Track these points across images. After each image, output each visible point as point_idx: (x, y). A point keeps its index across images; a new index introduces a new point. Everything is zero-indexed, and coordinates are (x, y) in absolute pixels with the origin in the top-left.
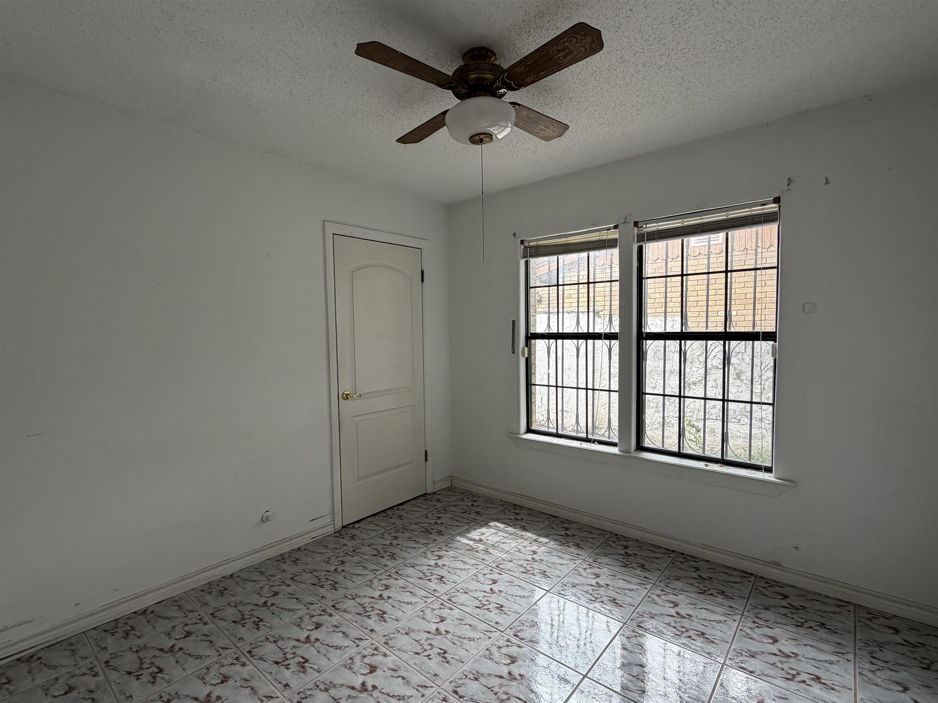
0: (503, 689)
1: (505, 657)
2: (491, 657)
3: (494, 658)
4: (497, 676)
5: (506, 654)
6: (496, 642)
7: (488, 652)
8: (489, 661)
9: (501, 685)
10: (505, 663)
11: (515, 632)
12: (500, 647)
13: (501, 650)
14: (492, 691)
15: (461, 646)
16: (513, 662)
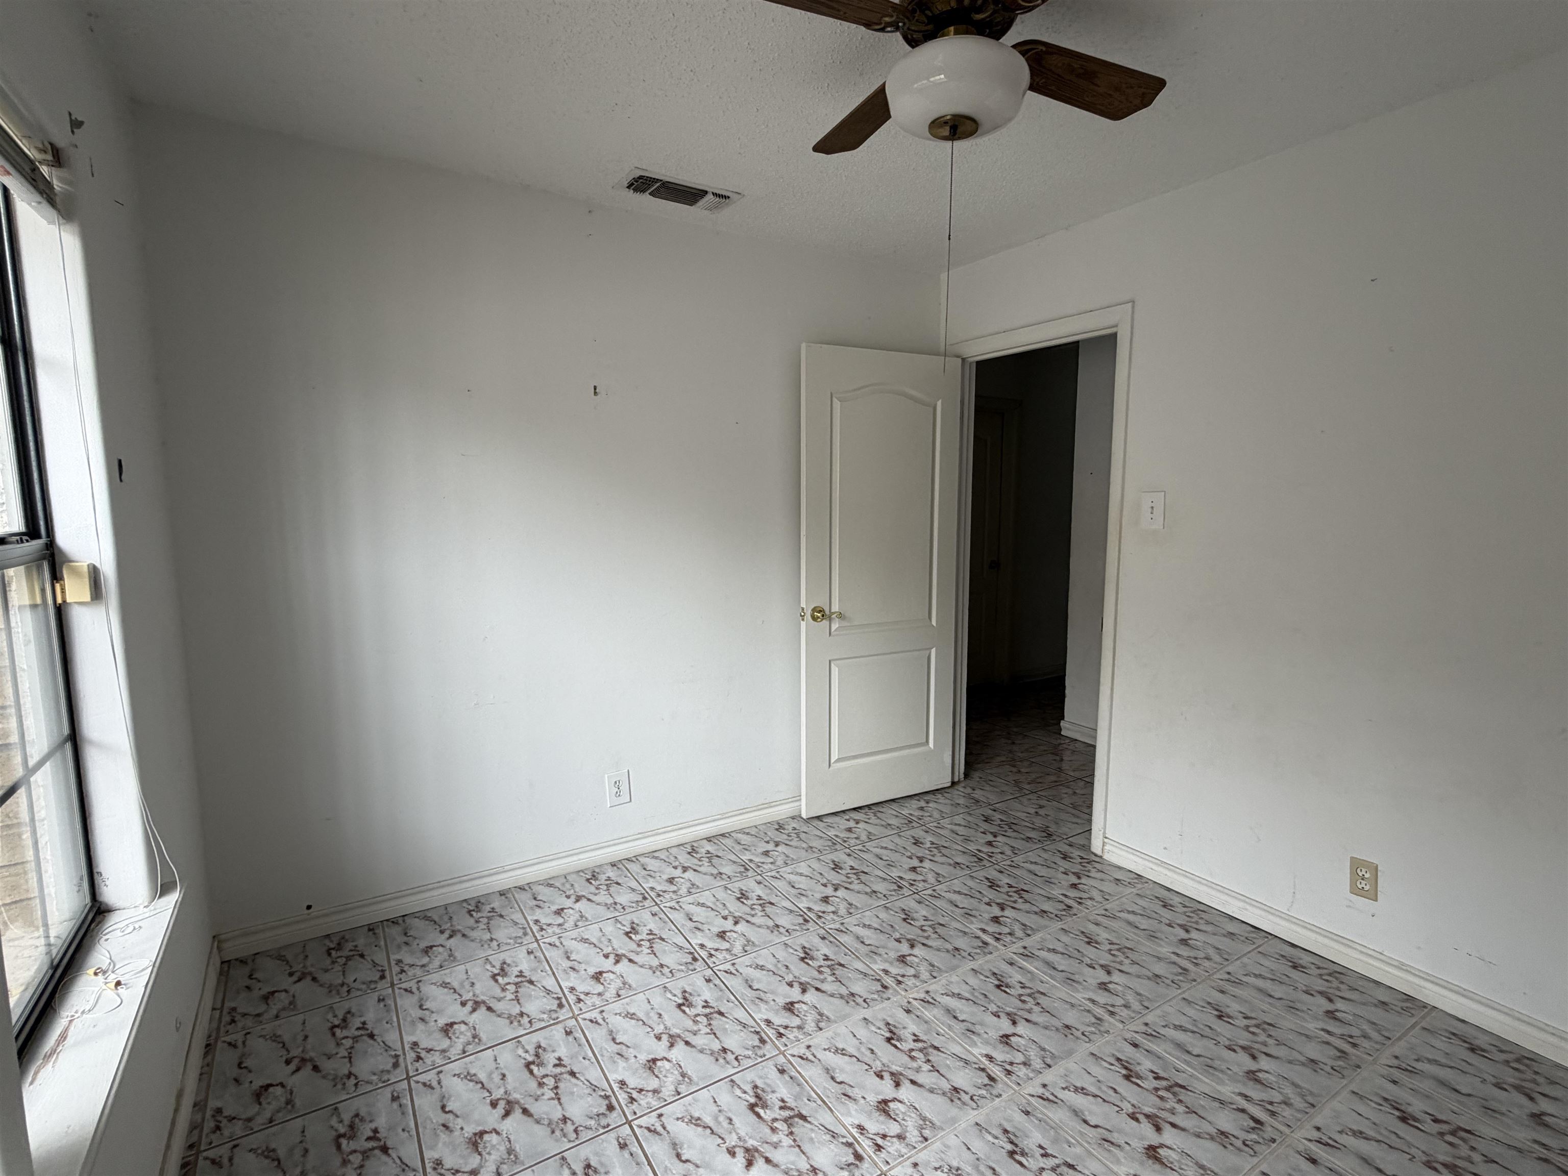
0: (915, 1065)
1: (897, 1115)
2: (921, 1122)
3: (918, 1118)
4: (920, 1086)
5: (892, 1121)
6: (904, 1151)
7: (927, 1133)
8: (928, 1115)
9: (918, 1070)
10: (899, 1104)
11: (857, 1166)
12: (901, 1137)
13: (899, 1131)
14: (933, 1066)
15: (978, 1159)
16: (885, 1102)
